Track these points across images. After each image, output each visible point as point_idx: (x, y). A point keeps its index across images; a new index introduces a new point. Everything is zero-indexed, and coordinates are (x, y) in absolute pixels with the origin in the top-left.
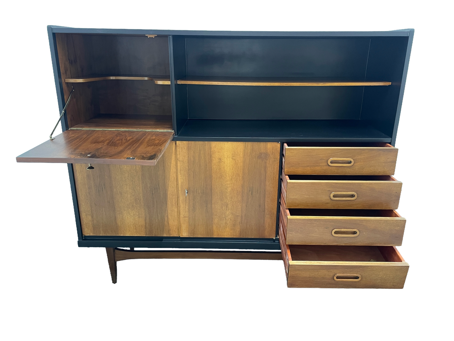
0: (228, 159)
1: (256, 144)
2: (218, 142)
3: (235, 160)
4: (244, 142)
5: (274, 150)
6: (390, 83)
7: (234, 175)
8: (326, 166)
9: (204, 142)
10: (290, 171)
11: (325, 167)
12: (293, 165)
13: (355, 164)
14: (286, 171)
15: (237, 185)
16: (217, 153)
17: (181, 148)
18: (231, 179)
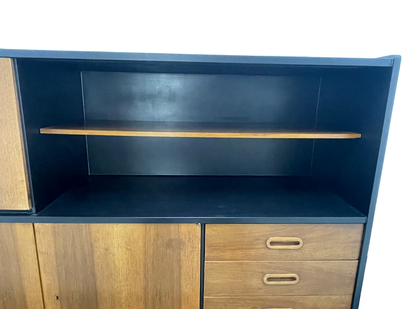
0: (120, 249)
1: (162, 227)
2: (101, 224)
3: (130, 250)
4: (144, 224)
5: (191, 236)
6: (359, 136)
7: (131, 273)
8: (263, 248)
9: (79, 224)
10: (213, 256)
11: (263, 250)
12: (216, 248)
13: (305, 245)
14: (207, 256)
15: (135, 287)
16: (101, 240)
17: (43, 234)
18: (127, 279)
